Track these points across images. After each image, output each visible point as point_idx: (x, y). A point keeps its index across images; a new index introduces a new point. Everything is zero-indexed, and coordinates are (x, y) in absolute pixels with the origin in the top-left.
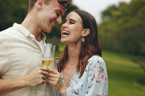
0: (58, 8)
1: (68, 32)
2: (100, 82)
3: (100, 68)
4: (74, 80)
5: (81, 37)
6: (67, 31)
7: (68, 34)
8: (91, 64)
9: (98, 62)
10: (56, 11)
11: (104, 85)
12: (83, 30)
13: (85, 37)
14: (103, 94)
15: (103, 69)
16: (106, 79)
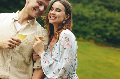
10: (37, 1)
14: (69, 58)
15: (68, 39)
16: (71, 47)
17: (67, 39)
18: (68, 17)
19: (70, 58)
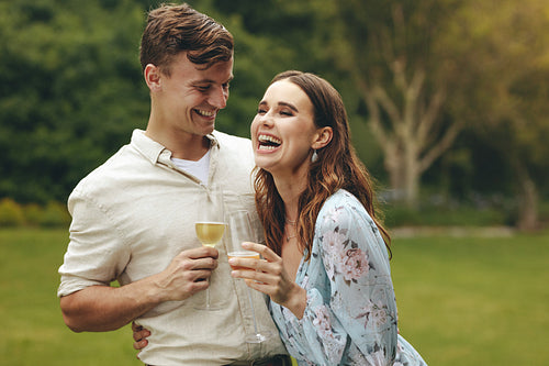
0: (197, 77)
1: (277, 138)
2: (355, 281)
3: (346, 243)
4: (304, 272)
5: (311, 150)
6: (274, 137)
7: (276, 145)
8: (321, 239)
9: (336, 230)
10: (193, 85)
11: (368, 283)
12: (314, 133)
13: (318, 151)
14: (375, 307)
15: (354, 245)
16: (371, 266)
17: (349, 247)
18: (327, 135)
19: (380, 304)
